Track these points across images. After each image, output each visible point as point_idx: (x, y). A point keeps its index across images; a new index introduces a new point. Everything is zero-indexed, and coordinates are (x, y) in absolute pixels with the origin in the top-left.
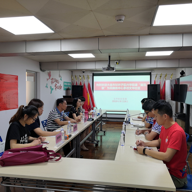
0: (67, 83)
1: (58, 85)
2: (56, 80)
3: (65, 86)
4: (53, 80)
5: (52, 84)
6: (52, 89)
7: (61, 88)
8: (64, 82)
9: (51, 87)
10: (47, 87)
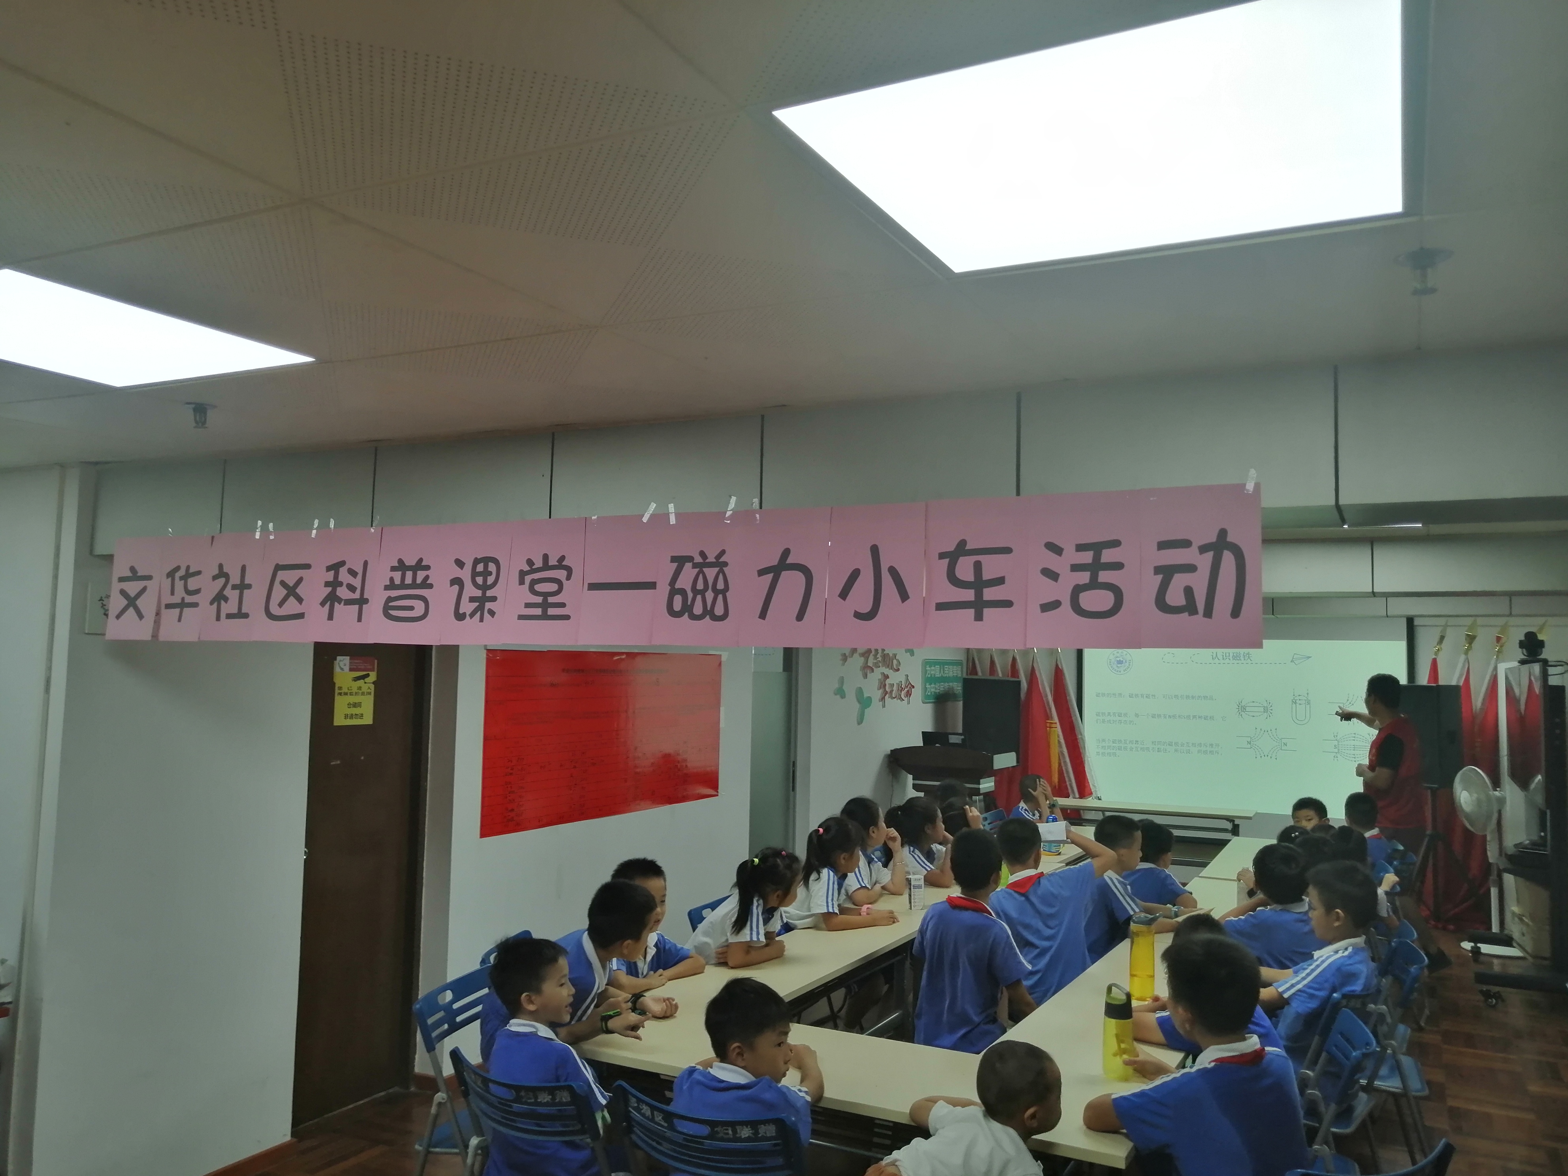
0: (942, 664)
1: (895, 678)
2: (885, 656)
3: (928, 680)
4: (871, 657)
5: (865, 676)
6: (864, 702)
7: (909, 694)
8: (927, 663)
9: (860, 691)
10: (840, 693)
